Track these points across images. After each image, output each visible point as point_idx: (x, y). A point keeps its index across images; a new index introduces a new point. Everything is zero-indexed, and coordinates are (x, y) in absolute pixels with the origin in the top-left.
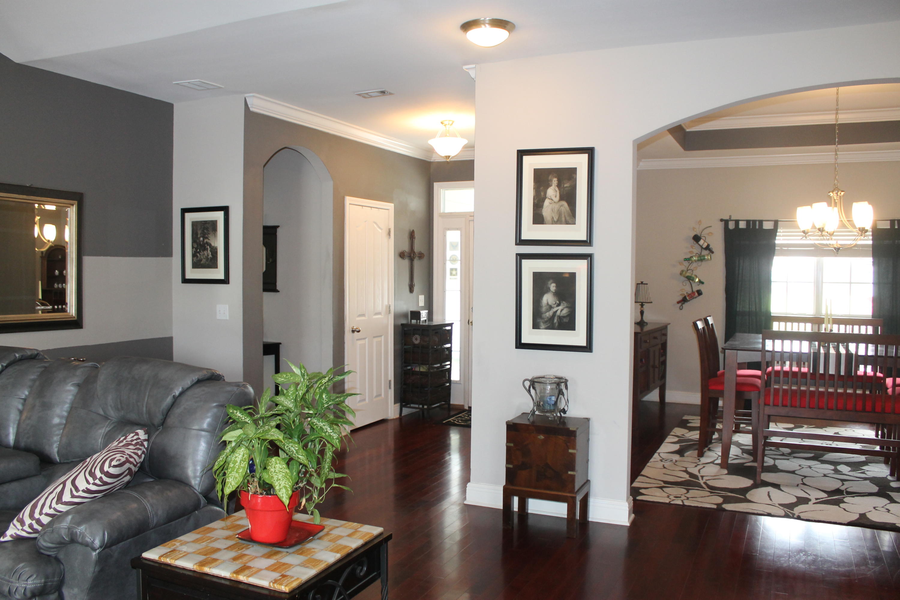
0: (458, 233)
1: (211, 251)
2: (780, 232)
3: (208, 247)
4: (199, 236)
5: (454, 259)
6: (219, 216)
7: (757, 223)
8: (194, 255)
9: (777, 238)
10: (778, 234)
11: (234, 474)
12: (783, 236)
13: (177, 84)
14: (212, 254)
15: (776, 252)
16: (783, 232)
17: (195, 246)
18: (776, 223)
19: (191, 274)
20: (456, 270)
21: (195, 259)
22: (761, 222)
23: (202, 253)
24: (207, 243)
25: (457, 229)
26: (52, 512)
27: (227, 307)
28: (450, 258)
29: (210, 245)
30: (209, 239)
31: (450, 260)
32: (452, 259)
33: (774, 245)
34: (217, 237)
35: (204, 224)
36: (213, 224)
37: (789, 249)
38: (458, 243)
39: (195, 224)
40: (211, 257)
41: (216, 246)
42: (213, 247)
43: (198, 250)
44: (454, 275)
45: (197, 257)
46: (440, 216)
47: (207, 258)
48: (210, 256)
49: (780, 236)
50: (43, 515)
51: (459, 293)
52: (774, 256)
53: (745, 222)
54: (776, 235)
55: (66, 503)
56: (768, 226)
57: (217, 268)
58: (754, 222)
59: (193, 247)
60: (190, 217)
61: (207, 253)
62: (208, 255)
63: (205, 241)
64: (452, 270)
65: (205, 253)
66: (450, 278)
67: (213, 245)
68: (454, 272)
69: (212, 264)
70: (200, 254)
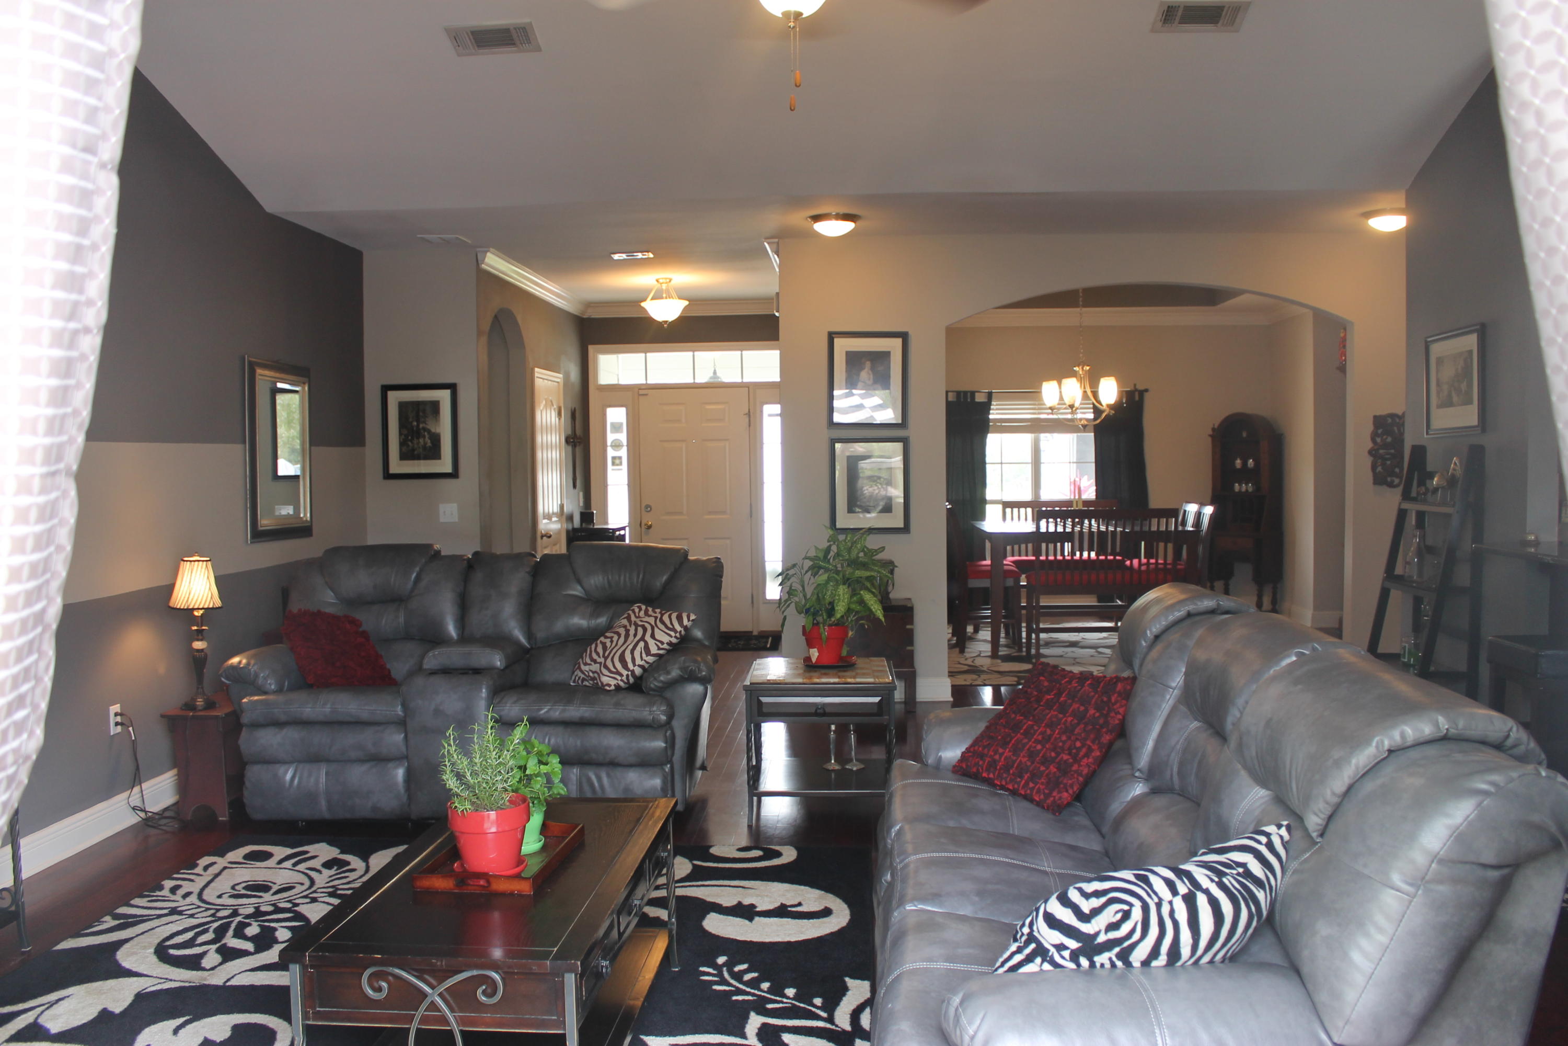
0: (623, 411)
1: (430, 438)
2: (994, 405)
3: (426, 433)
4: (411, 420)
5: (617, 444)
6: (444, 396)
7: (969, 394)
8: (402, 444)
9: (991, 412)
10: (992, 407)
11: (841, 603)
12: (997, 409)
13: (422, 238)
14: (432, 442)
15: (990, 429)
16: (997, 405)
17: (405, 432)
18: (990, 395)
19: (396, 466)
20: (620, 458)
21: (404, 449)
22: (973, 394)
23: (415, 441)
24: (425, 429)
25: (622, 406)
26: (642, 663)
27: (455, 505)
28: (612, 443)
29: (429, 431)
30: (426, 424)
31: (612, 446)
32: (613, 444)
33: (988, 420)
34: (439, 421)
35: (418, 406)
36: (435, 406)
37: (1003, 424)
38: (622, 424)
39: (403, 407)
40: (430, 446)
41: (438, 431)
42: (434, 433)
43: (410, 438)
44: (617, 465)
45: (408, 446)
46: (598, 389)
47: (424, 447)
48: (429, 444)
49: (993, 409)
50: (637, 667)
51: (626, 488)
52: (988, 433)
53: (955, 393)
54: (990, 409)
55: (654, 655)
56: (980, 398)
57: (440, 458)
58: (965, 393)
59: (400, 434)
60: (394, 398)
61: (424, 440)
62: (425, 444)
63: (421, 426)
64: (614, 458)
65: (421, 441)
66: (613, 470)
67: (433, 430)
68: (617, 461)
69: (434, 452)
70: (412, 443)
